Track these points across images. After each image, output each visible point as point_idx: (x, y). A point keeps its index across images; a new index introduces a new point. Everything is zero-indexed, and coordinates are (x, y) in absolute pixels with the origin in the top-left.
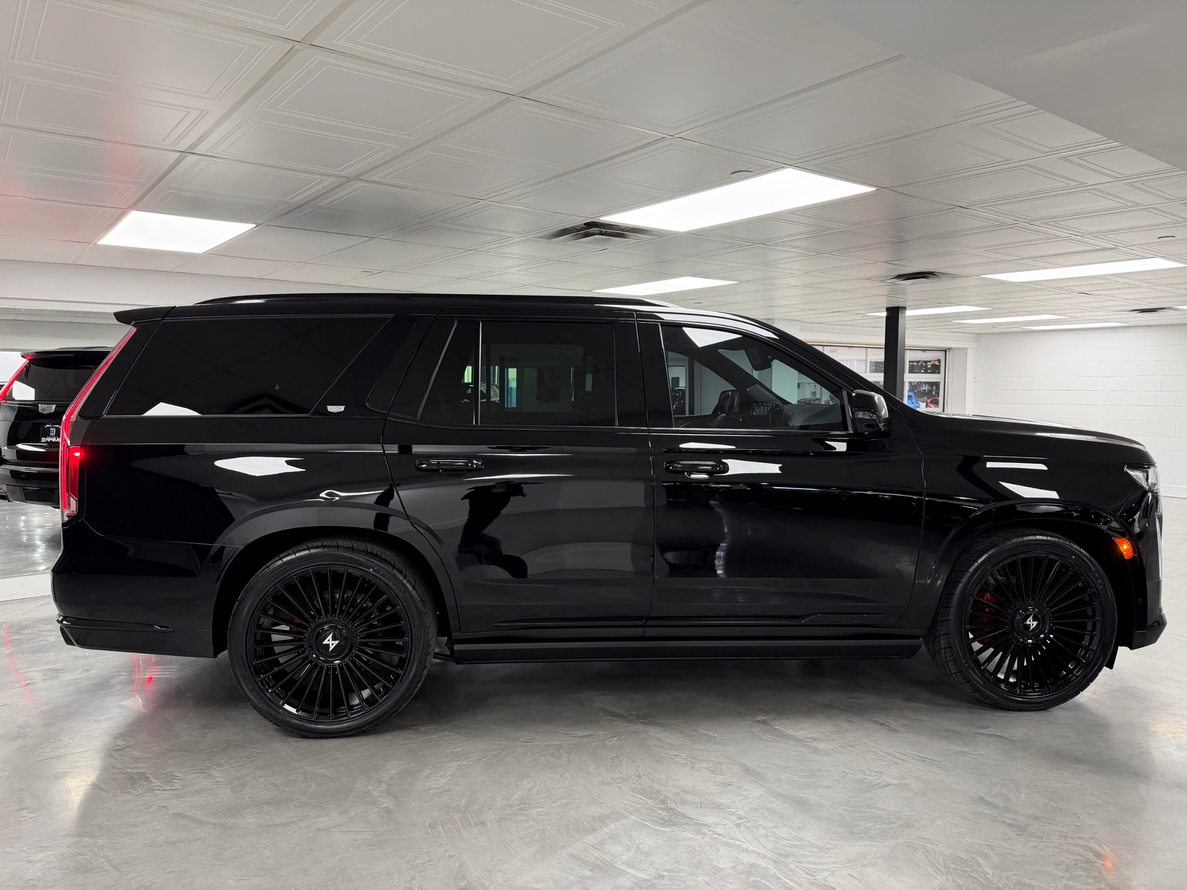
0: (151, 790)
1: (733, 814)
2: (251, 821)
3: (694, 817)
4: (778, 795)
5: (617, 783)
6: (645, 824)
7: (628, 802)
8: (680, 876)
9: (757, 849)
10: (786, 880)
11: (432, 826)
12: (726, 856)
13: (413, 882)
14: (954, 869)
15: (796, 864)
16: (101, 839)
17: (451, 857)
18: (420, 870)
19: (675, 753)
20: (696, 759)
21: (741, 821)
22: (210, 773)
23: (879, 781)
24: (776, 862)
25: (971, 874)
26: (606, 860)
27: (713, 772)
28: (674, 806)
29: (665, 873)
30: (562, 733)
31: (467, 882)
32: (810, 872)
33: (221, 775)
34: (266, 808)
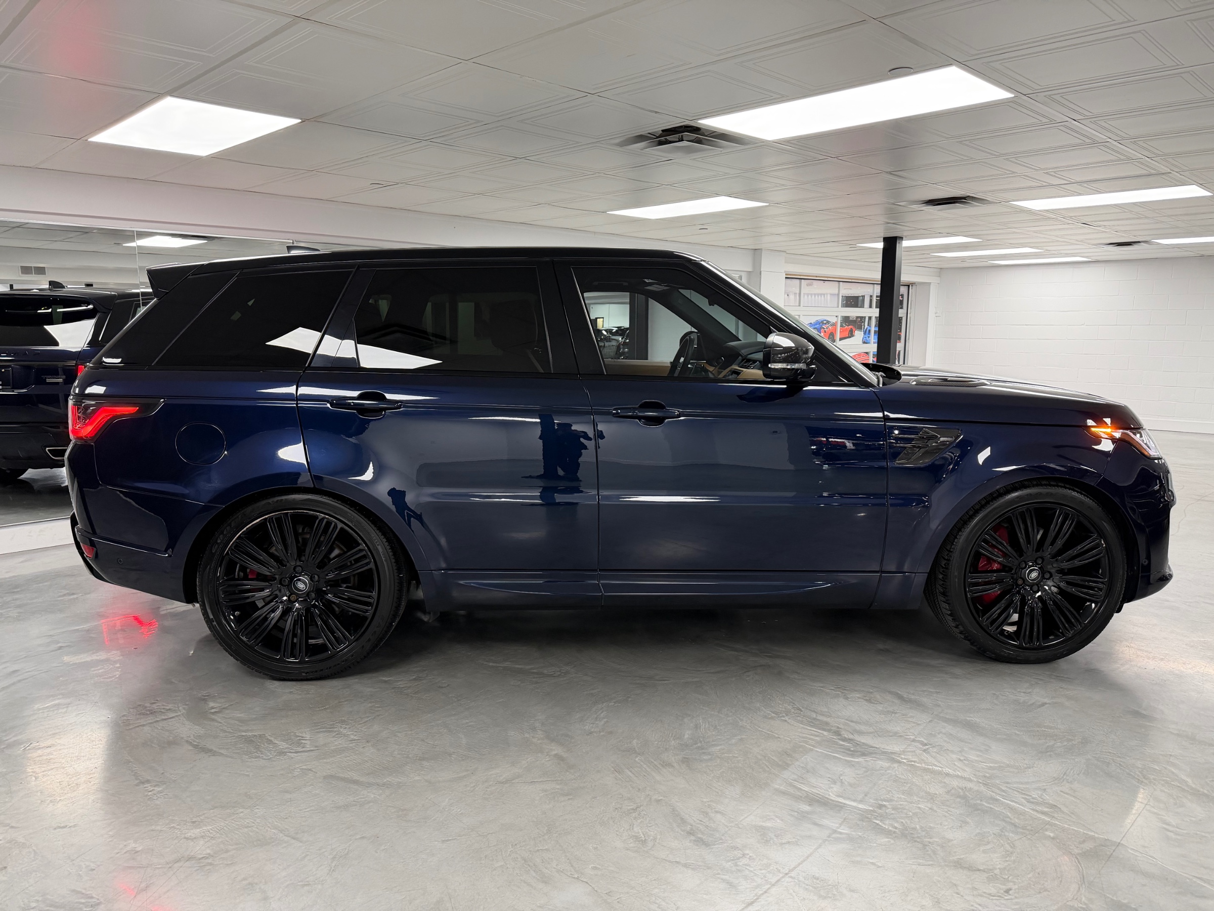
0: (282, 753)
1: (914, 741)
2: (417, 778)
3: (877, 747)
4: (947, 721)
5: (781, 717)
6: (835, 756)
7: (804, 735)
8: (901, 805)
9: (958, 773)
10: (1006, 801)
11: (617, 770)
12: (933, 782)
13: (635, 829)
14: (1154, 779)
15: (1006, 785)
16: (257, 809)
17: (658, 801)
18: (634, 816)
19: (822, 685)
20: (845, 690)
21: (927, 747)
22: (338, 731)
23: (1031, 702)
24: (986, 784)
25: (1172, 783)
26: (819, 794)
27: (869, 701)
28: (851, 737)
29: (884, 803)
30: (694, 670)
31: (691, 825)
32: (1024, 792)
33: (351, 733)
34: (425, 763)
